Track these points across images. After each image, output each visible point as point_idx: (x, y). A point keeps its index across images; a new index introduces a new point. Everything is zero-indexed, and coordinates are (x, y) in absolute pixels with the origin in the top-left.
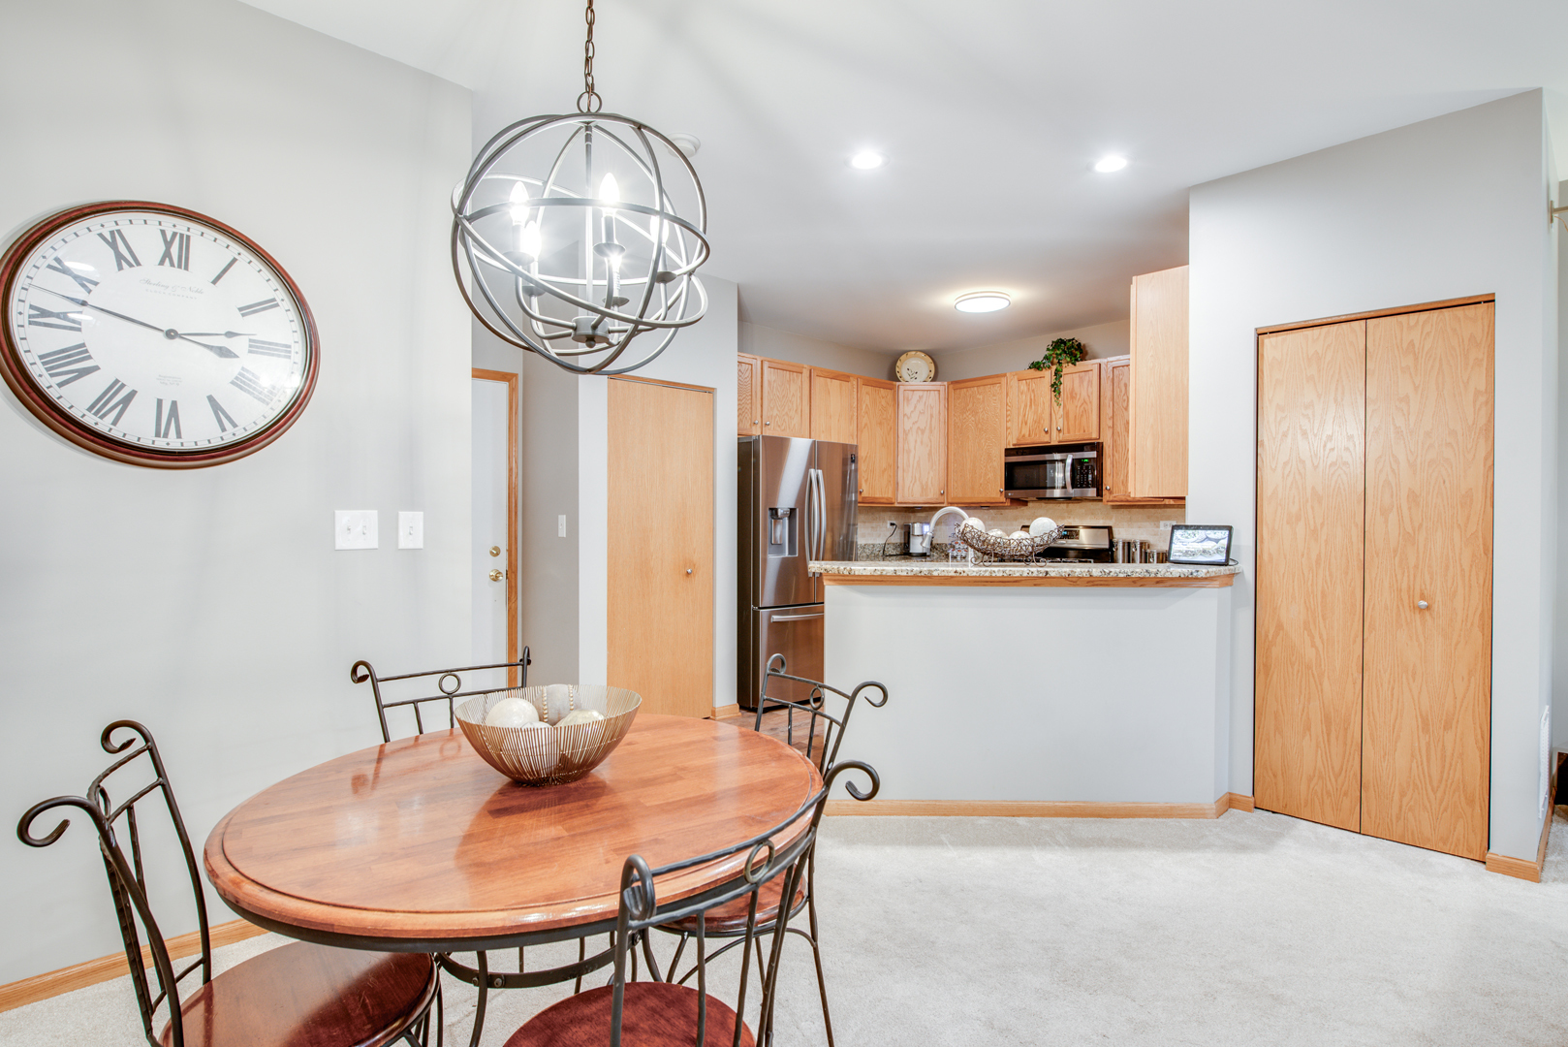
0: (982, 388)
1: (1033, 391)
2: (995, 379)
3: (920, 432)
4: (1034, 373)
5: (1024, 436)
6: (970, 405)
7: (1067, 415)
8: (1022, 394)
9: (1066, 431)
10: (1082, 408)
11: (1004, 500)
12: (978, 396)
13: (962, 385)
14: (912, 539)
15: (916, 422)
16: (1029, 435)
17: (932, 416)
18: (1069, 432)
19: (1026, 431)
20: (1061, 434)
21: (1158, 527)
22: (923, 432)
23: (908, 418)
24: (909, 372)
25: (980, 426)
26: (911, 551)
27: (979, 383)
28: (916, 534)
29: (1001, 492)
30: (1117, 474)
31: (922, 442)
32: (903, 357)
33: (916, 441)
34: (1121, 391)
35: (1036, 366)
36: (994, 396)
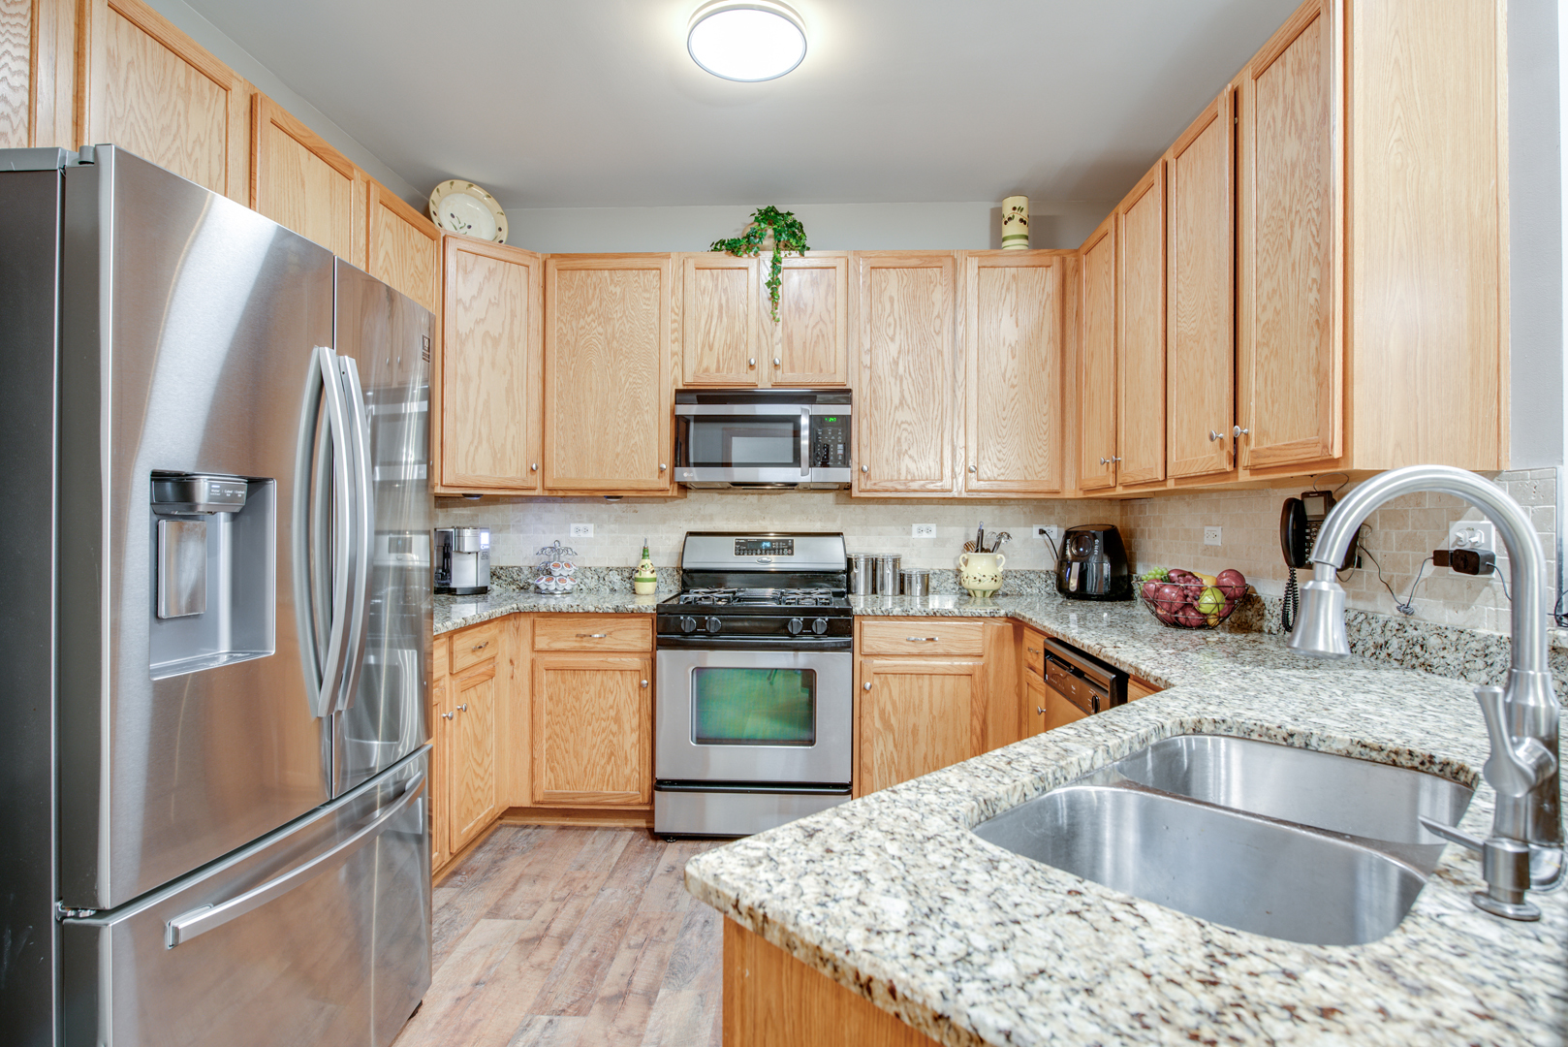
0: (620, 273)
1: (725, 290)
2: (648, 261)
3: (489, 343)
4: (724, 258)
5: (707, 370)
6: (595, 304)
7: (789, 340)
8: (703, 293)
9: (787, 367)
10: (816, 331)
11: (667, 485)
12: (612, 288)
13: (578, 263)
14: (455, 560)
15: (483, 320)
16: (718, 370)
17: (513, 315)
18: (792, 369)
19: (710, 362)
20: (779, 372)
21: (909, 533)
22: (496, 342)
23: (466, 309)
24: (455, 221)
25: (615, 344)
26: (453, 585)
27: (615, 263)
28: (467, 549)
29: (662, 471)
30: (878, 446)
31: (493, 364)
32: (444, 186)
33: (481, 360)
34: (883, 309)
35: (732, 247)
36: (645, 291)
